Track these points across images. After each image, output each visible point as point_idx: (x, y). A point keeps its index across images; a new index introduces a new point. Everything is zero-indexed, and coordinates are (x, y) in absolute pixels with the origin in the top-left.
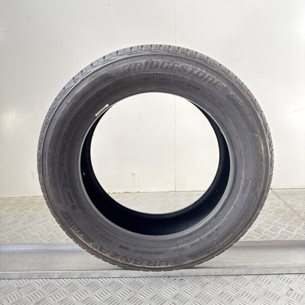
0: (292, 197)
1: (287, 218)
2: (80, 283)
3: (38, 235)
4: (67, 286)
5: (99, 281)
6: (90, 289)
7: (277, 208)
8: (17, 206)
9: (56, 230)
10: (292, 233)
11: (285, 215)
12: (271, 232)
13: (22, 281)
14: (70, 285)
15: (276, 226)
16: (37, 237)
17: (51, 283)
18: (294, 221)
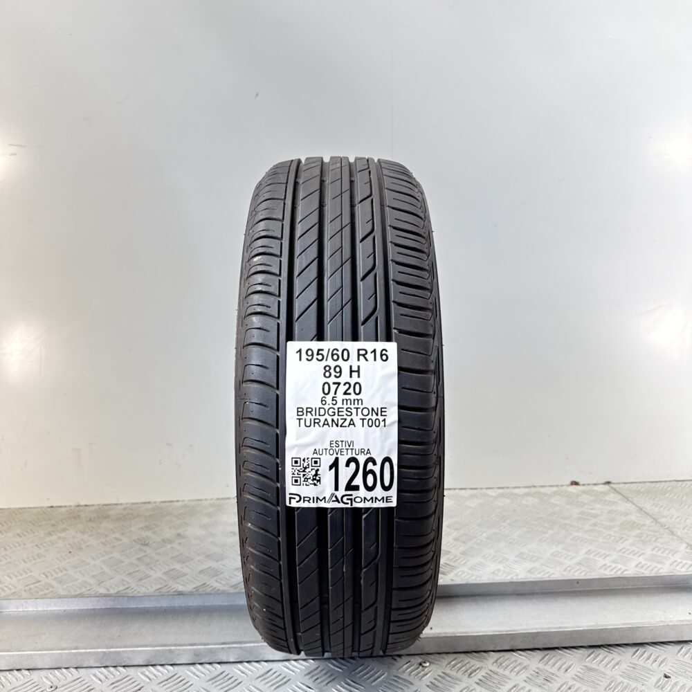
0: (655, 498)
1: (646, 538)
2: (194, 674)
3: (92, 581)
4: (164, 681)
5: (236, 670)
6: (216, 686)
7: (624, 519)
8: (40, 526)
9: (131, 571)
10: (659, 566)
11: (641, 533)
12: (614, 565)
13: (62, 674)
14: (172, 679)
15: (624, 555)
16: (91, 585)
17: (127, 677)
18: (662, 543)
